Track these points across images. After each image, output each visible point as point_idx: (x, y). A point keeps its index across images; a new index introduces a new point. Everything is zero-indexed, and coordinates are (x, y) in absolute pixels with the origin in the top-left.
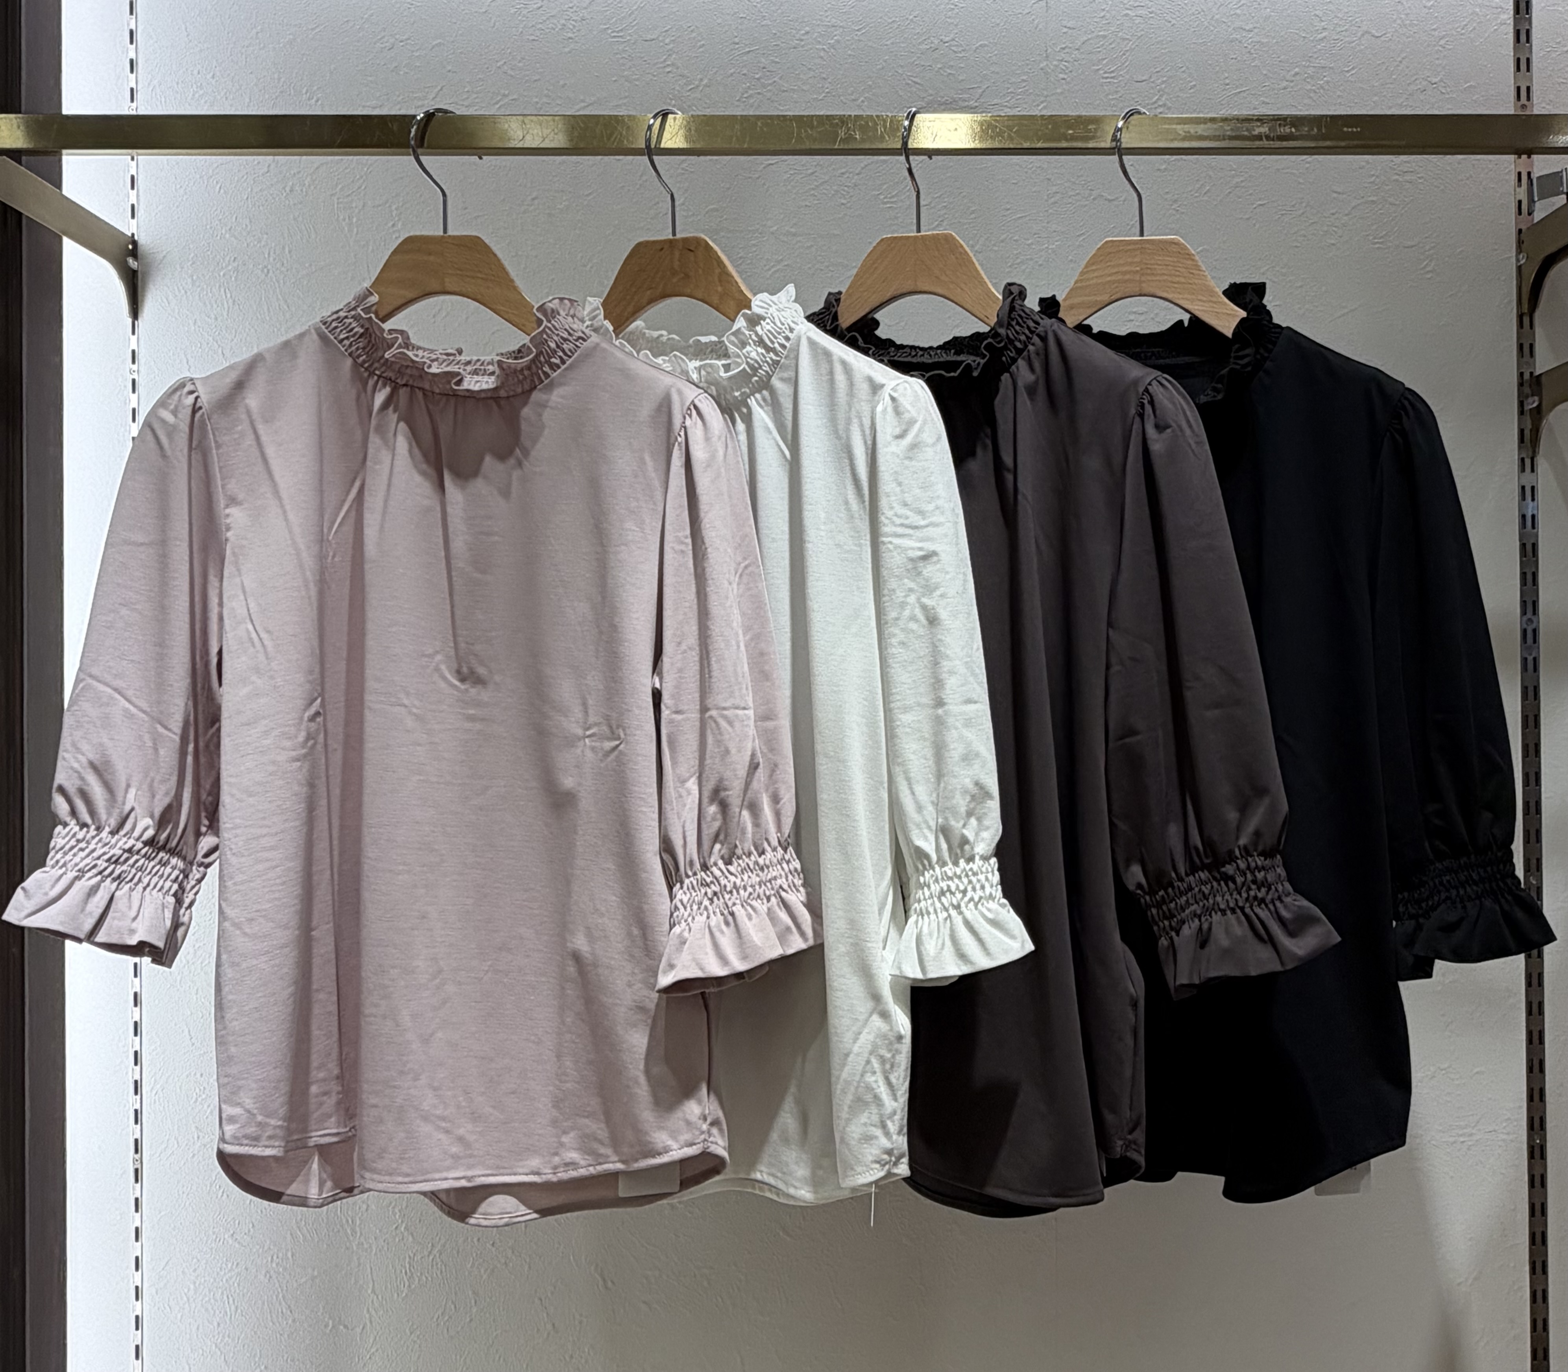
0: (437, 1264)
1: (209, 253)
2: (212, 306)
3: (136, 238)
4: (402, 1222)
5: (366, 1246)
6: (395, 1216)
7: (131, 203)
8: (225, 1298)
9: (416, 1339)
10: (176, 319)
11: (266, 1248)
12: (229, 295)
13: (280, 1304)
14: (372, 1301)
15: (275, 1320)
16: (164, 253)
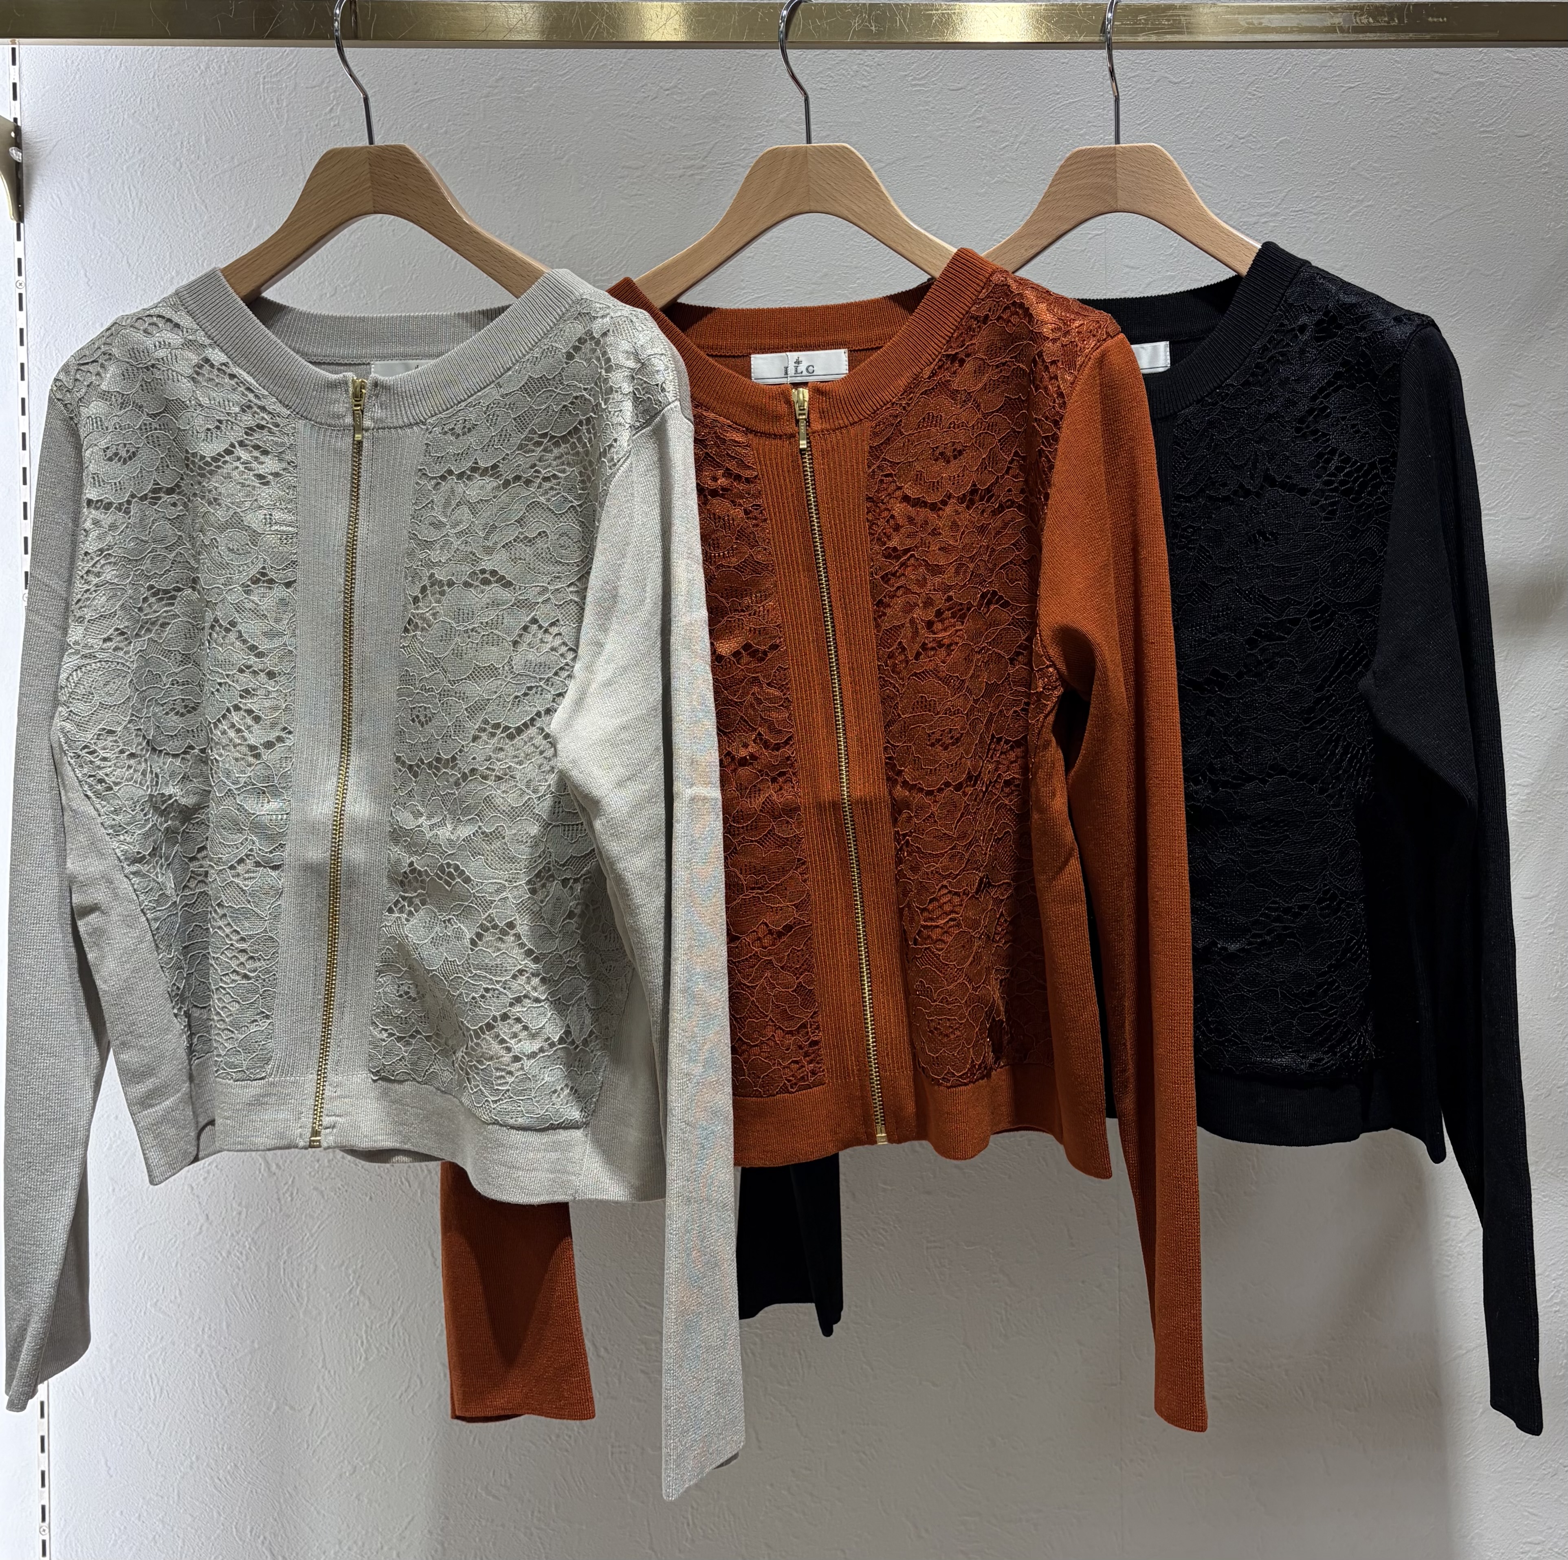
0: (399, 1333)
1: (109, 142)
2: (114, 207)
3: (19, 124)
4: (357, 1284)
5: (314, 1312)
6: (348, 1278)
7: (12, 81)
8: (147, 1376)
9: (374, 1420)
10: (71, 222)
11: (196, 1318)
12: (134, 194)
13: (214, 1383)
14: (323, 1377)
15: (207, 1401)
16: (54, 141)
